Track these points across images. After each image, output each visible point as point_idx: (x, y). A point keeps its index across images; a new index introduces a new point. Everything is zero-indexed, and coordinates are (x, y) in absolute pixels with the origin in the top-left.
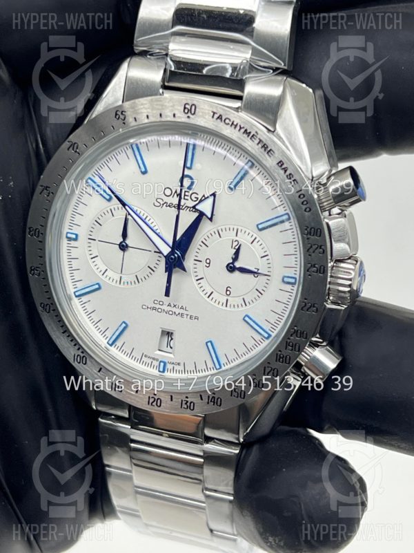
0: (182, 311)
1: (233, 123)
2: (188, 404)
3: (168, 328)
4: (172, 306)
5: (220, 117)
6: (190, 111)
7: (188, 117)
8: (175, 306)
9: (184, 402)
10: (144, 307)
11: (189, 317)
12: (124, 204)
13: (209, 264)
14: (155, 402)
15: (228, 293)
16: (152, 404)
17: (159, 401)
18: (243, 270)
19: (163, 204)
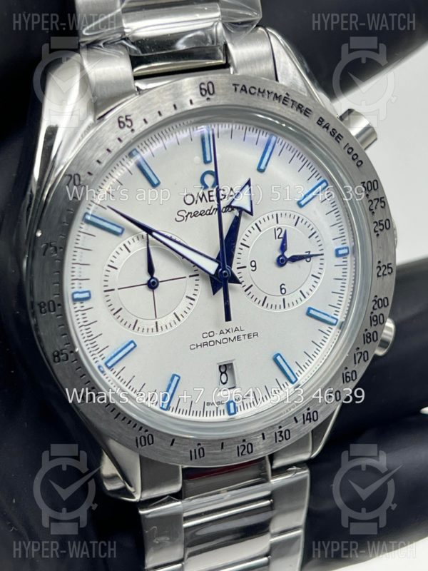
0: (236, 334)
1: (259, 91)
2: (283, 434)
3: (224, 360)
4: (225, 331)
5: (244, 89)
6: (207, 91)
7: (208, 99)
8: (228, 331)
9: (278, 434)
10: (192, 347)
11: (246, 337)
12: (149, 231)
13: (255, 266)
14: (246, 450)
15: (283, 291)
16: (242, 454)
17: (250, 446)
18: (295, 259)
19: (187, 216)
